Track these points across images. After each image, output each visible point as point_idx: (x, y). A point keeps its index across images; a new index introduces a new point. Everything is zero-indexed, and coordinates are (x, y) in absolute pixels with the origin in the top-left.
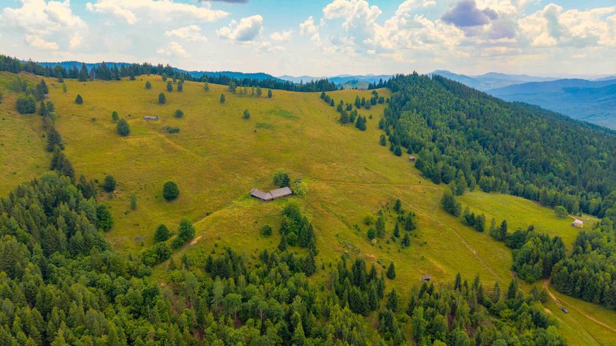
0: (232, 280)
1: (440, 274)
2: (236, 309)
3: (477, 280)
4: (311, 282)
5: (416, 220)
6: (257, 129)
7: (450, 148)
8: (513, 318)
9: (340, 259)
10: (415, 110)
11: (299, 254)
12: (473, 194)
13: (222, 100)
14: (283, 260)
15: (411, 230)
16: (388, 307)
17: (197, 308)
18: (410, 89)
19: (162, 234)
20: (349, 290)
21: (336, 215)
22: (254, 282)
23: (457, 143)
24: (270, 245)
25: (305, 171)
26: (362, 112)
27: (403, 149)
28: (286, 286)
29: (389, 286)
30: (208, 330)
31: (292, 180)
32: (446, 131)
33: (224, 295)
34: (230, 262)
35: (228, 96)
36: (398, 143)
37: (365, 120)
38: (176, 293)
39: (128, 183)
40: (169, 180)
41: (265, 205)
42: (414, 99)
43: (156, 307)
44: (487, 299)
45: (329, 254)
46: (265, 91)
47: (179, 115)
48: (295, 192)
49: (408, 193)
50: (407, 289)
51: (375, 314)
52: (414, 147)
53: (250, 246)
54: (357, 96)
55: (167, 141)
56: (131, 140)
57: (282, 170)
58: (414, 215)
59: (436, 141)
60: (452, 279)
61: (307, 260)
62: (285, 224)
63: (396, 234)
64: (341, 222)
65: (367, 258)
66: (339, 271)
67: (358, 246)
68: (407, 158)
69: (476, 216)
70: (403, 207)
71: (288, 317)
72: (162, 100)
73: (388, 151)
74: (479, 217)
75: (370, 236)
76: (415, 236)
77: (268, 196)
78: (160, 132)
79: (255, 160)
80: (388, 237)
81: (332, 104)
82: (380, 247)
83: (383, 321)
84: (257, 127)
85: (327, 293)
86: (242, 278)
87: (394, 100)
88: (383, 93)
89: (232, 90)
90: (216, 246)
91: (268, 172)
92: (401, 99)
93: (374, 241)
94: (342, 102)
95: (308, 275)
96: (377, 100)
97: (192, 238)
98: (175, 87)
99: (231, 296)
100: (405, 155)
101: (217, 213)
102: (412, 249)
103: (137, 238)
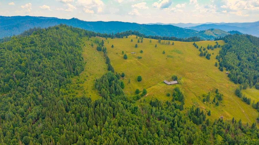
0: (157, 108)
1: (228, 117)
2: (159, 116)
3: (240, 121)
4: (181, 112)
5: (223, 97)
6: (167, 58)
7: (245, 70)
8: (250, 135)
9: (192, 107)
10: (233, 52)
11: (178, 103)
12: (251, 89)
13: (156, 46)
14: (173, 105)
15: (220, 100)
16: (205, 124)
17: (148, 113)
18: (233, 41)
19: (137, 92)
20: (193, 116)
21: (193, 92)
22: (164, 109)
23: (250, 67)
24: (169, 99)
25: (183, 74)
26: (210, 52)
27: (224, 68)
28: (173, 112)
29: (207, 117)
30: (151, 120)
31: (178, 78)
32: (246, 62)
33: (155, 112)
34: (157, 103)
35: (158, 45)
36: (223, 65)
37: (210, 55)
38: (142, 109)
39: (128, 75)
40: (139, 75)
41: (168, 86)
42: (234, 47)
43: (138, 112)
44: (242, 127)
45: (188, 105)
46: (171, 42)
47: (141, 52)
48: (179, 83)
49: (222, 86)
50: (214, 120)
51: (201, 125)
52: (229, 68)
53: (163, 99)
54: (208, 45)
55: (138, 62)
56: (128, 61)
57: (175, 74)
58: (223, 95)
59: (240, 66)
60: (231, 119)
61: (181, 106)
62: (175, 93)
63: (214, 101)
64: (194, 95)
65: (201, 108)
66: (191, 111)
67: (199, 103)
68: (225, 72)
69: (247, 98)
70: (219, 92)
71: (173, 121)
72: (136, 46)
73: (218, 69)
74: (249, 99)
75: (204, 101)
76: (222, 103)
77: (169, 83)
78: (136, 58)
79: (166, 69)
80: (211, 102)
81: (197, 48)
82: (207, 105)
83: (203, 127)
84: (167, 57)
85: (186, 116)
86: (160, 108)
87: (225, 47)
88: (221, 43)
89: (159, 42)
90: (153, 97)
91: (170, 74)
92: (228, 46)
93: (205, 102)
94: (201, 47)
95: (181, 110)
96: (217, 46)
97: (146, 94)
98: (140, 41)
99: (157, 112)
100: (225, 71)
101: (153, 87)
102: (219, 107)
103: (130, 92)
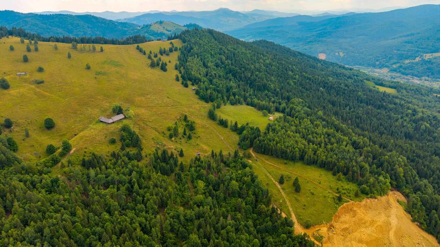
0: (98, 169)
1: (206, 151)
2: (103, 182)
3: (221, 152)
4: (140, 164)
5: (195, 125)
6: (97, 76)
7: (215, 80)
8: (235, 167)
9: (155, 151)
10: (196, 56)
11: (133, 151)
12: (225, 107)
13: (69, 57)
14: (124, 155)
15: (192, 130)
16: (179, 170)
17: (82, 184)
18: (193, 40)
19: (51, 150)
20: (160, 165)
21: (152, 128)
22: (110, 168)
23: (220, 76)
24: (116, 148)
25: (130, 101)
26: (165, 59)
27: (189, 83)
28: (127, 168)
29: (180, 160)
30: (91, 193)
31: (124, 109)
32: (214, 69)
33: (96, 176)
34: (95, 160)
35: (74, 53)
36: (186, 79)
37: (166, 65)
38: (70, 180)
39: (20, 121)
40: (47, 117)
41: (110, 126)
42: (195, 49)
43: (60, 187)
44: (225, 159)
45: (149, 149)
46: (98, 47)
47: (41, 70)
48: (127, 116)
49: (191, 110)
50: (189, 161)
51: (174, 174)
52: (195, 81)
53: (104, 150)
54: (160, 47)
55: (38, 90)
56: (12, 92)
57: (117, 104)
58: (194, 122)
59: (208, 77)
60: (210, 153)
61: (137, 154)
62: (123, 136)
63: (185, 134)
64: (155, 131)
65: (169, 148)
66: (155, 157)
67: (164, 143)
68: (192, 88)
69: (224, 120)
70: (189, 119)
71: (130, 182)
72: (26, 60)
73: (181, 85)
74: (225, 120)
75: (171, 137)
76: (195, 133)
77: (110, 121)
78: (31, 84)
79: (99, 97)
80: (180, 136)
81: (145, 54)
82: (176, 142)
83: (177, 177)
84: (96, 74)
85: (150, 168)
86: (103, 167)
87: (183, 49)
88: (177, 43)
89: (75, 48)
90: (85, 152)
91: (108, 104)
92: (188, 48)
93: (173, 139)
94: (151, 52)
95: (139, 161)
96: (173, 49)
97: (71, 150)
98: (32, 47)
99: (100, 176)
100: (190, 87)
101: (81, 134)
102: (192, 141)
103: (35, 154)
